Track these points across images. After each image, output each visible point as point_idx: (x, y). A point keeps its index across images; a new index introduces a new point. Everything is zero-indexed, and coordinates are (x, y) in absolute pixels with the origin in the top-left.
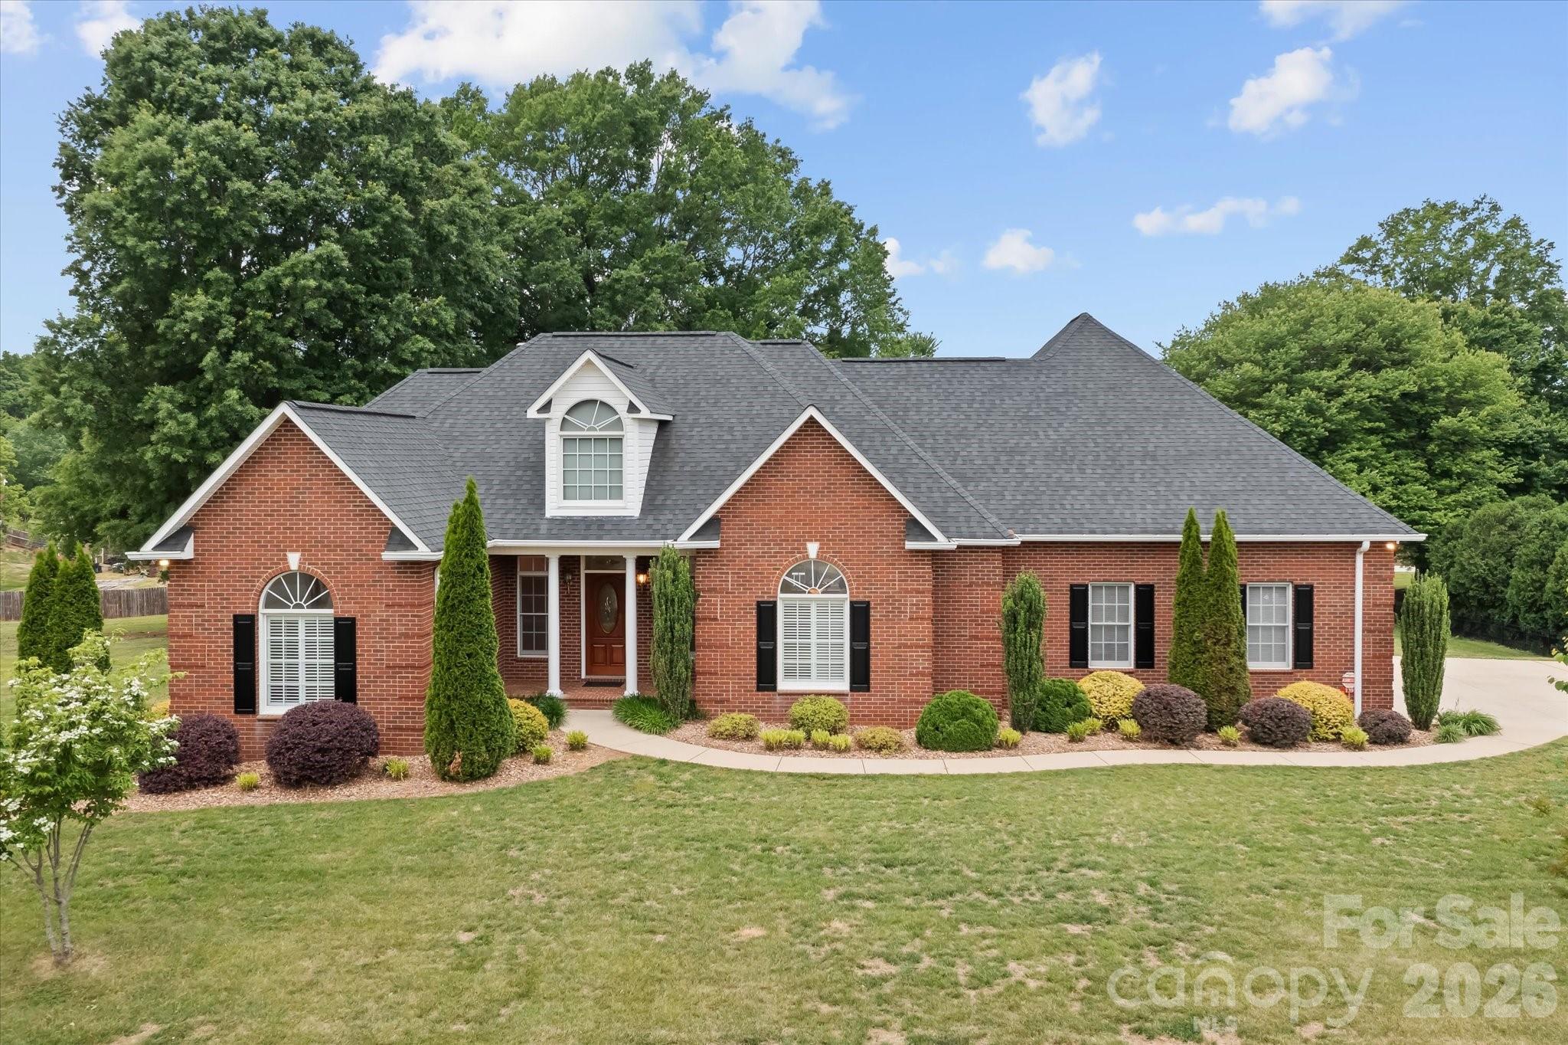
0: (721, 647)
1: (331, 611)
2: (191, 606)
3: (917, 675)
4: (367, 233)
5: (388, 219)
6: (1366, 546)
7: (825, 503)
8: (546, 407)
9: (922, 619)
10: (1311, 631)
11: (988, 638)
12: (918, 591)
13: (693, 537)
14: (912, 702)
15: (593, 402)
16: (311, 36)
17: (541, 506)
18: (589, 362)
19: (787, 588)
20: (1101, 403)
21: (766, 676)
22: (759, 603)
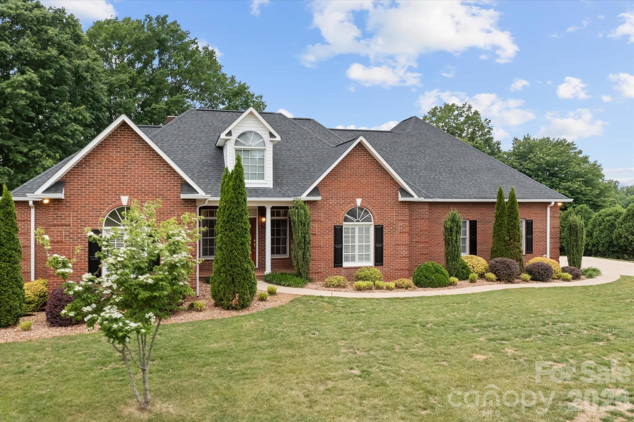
0: (318, 247)
2: (62, 225)
3: (402, 257)
5: (58, 66)
6: (553, 204)
7: (364, 181)
8: (230, 134)
9: (405, 232)
10: (532, 238)
11: (423, 242)
12: (403, 220)
13: (308, 195)
14: (400, 269)
15: (251, 132)
18: (251, 113)
19: (346, 220)
21: (338, 260)
22: (335, 226)
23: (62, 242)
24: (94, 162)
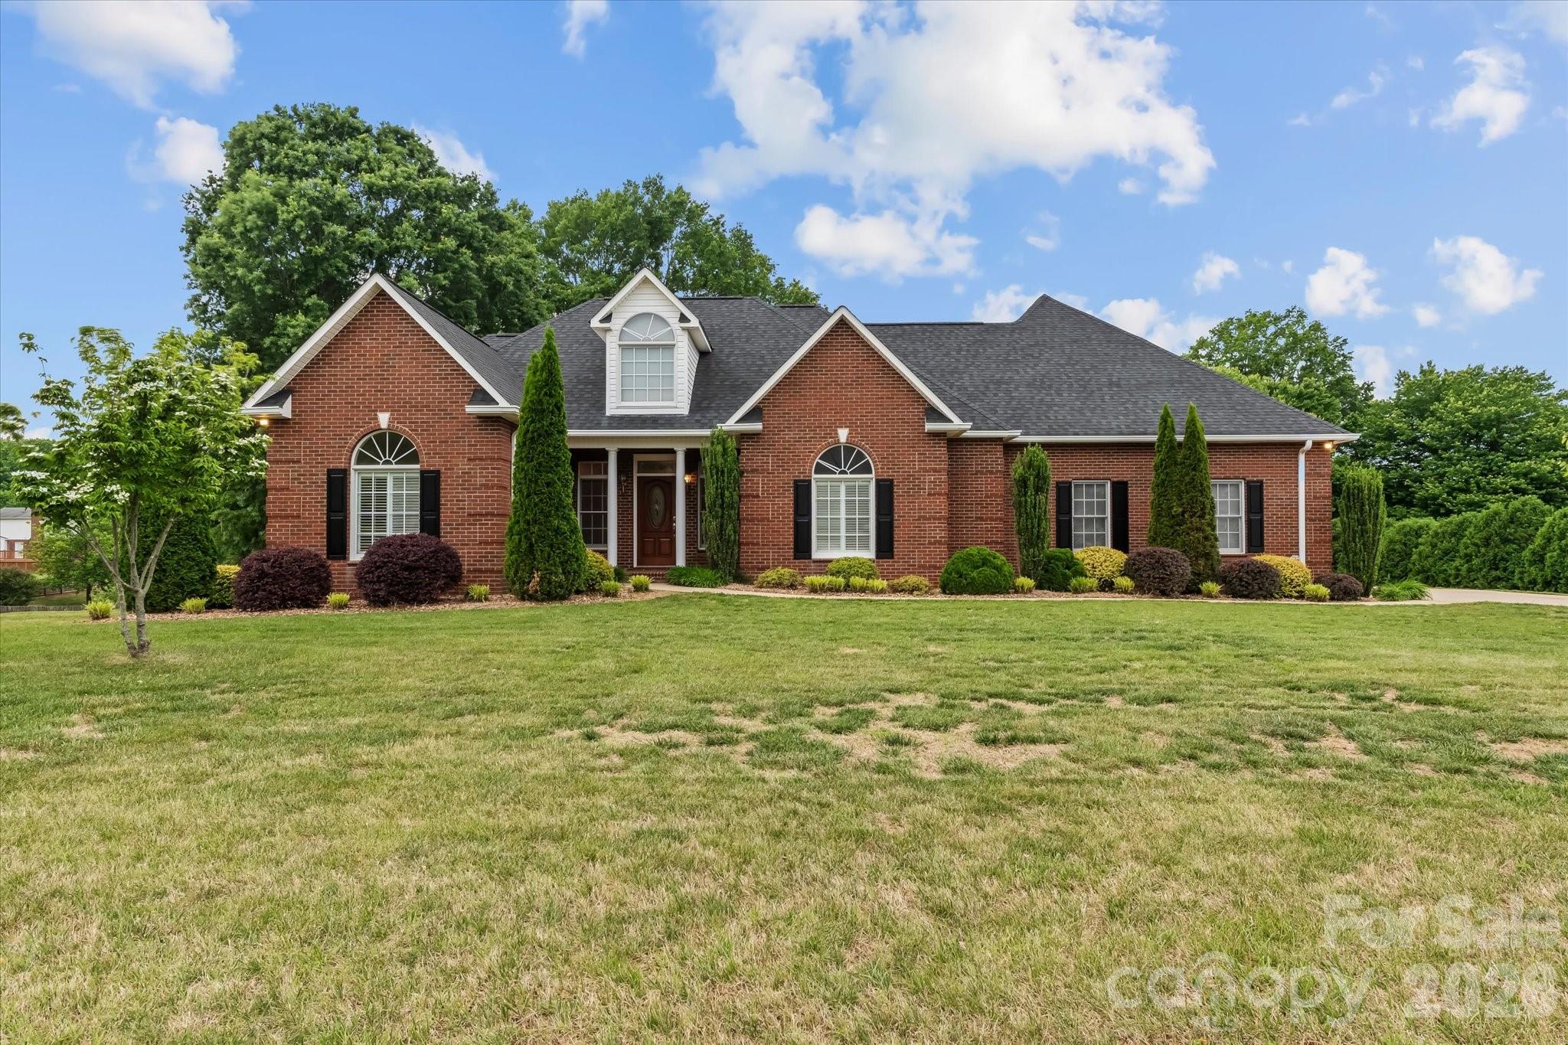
0: (763, 520)
1: (418, 466)
2: (288, 462)
3: (935, 543)
4: (440, 276)
5: (457, 266)
6: (1309, 445)
7: (853, 394)
8: (608, 318)
9: (940, 494)
10: (1261, 521)
11: (992, 519)
12: (935, 470)
13: (741, 420)
14: (930, 566)
15: (650, 314)
16: (396, 131)
17: (602, 407)
18: (646, 280)
19: (820, 469)
20: (1067, 351)
21: (802, 547)
22: (795, 481)
23: (287, 489)
24: (337, 356)
